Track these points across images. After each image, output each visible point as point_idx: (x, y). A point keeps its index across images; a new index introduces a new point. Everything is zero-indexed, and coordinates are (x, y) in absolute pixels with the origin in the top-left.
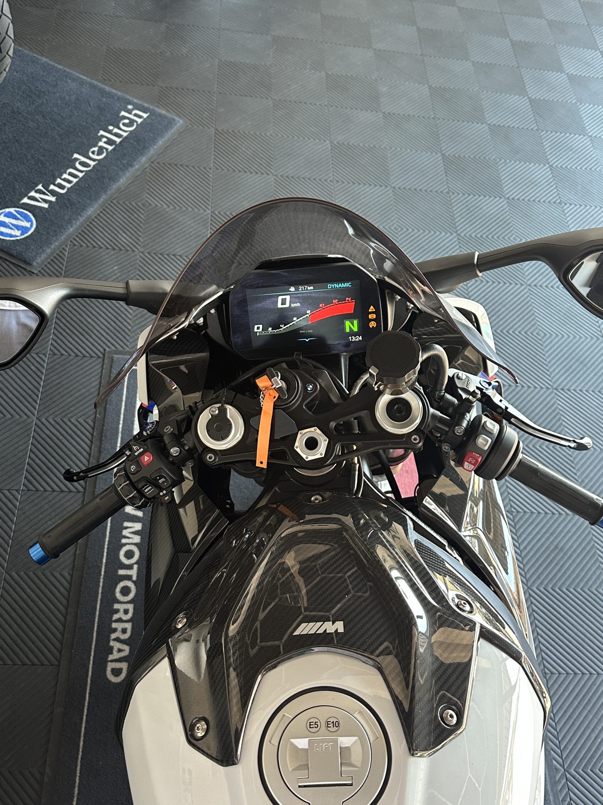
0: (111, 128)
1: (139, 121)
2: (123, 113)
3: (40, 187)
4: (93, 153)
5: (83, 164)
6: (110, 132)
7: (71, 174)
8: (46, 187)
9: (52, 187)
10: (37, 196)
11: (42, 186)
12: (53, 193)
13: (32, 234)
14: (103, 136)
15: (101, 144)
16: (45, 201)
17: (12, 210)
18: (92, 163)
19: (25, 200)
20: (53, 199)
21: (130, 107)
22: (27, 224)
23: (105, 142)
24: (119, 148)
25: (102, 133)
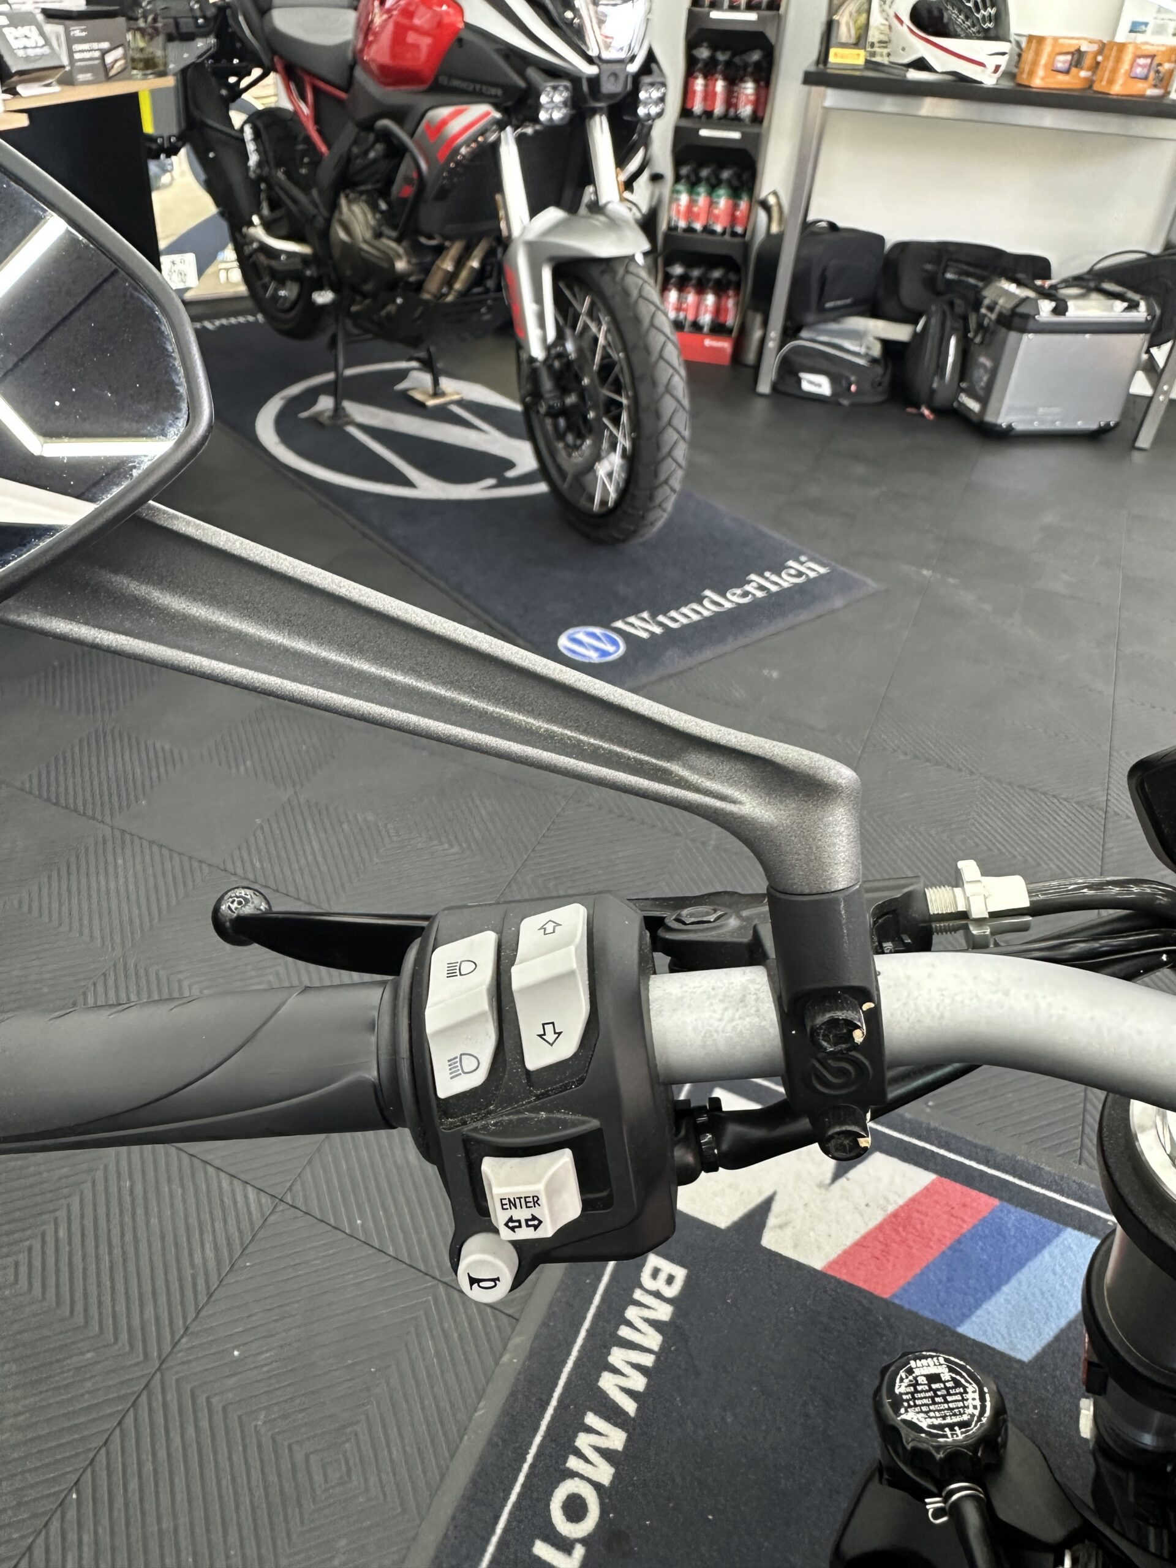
1: (812, 575)
2: (791, 563)
3: (645, 615)
5: (715, 603)
7: (693, 610)
9: (661, 618)
10: (638, 623)
11: (650, 614)
13: (614, 661)
16: (647, 630)
17: (598, 631)
18: (728, 605)
19: (619, 624)
20: (657, 630)
21: (803, 558)
22: (610, 648)
23: (754, 588)
24: (772, 596)
25: (753, 577)
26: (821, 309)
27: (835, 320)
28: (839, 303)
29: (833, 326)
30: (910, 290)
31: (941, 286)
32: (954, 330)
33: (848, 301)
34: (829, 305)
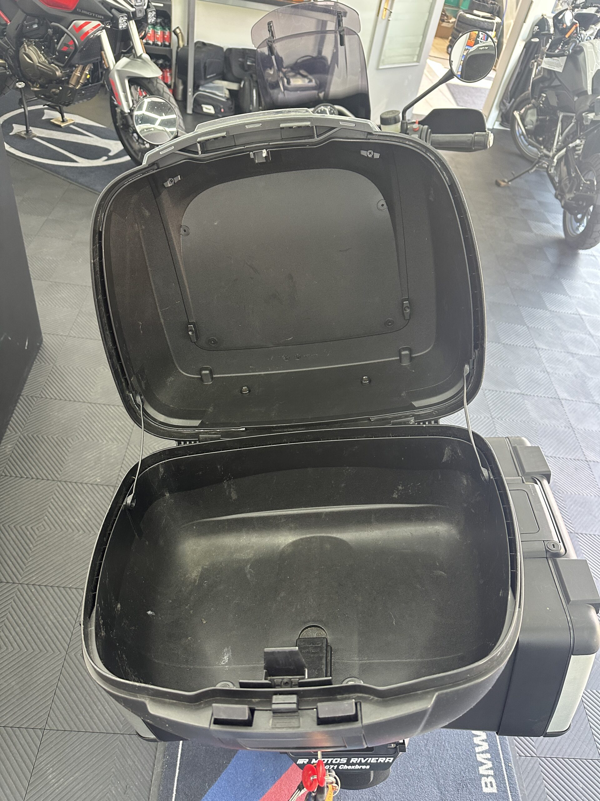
26: (206, 79)
27: (211, 82)
28: (212, 76)
29: (211, 85)
30: (236, 70)
31: (246, 68)
32: (254, 87)
33: (215, 75)
34: (208, 77)
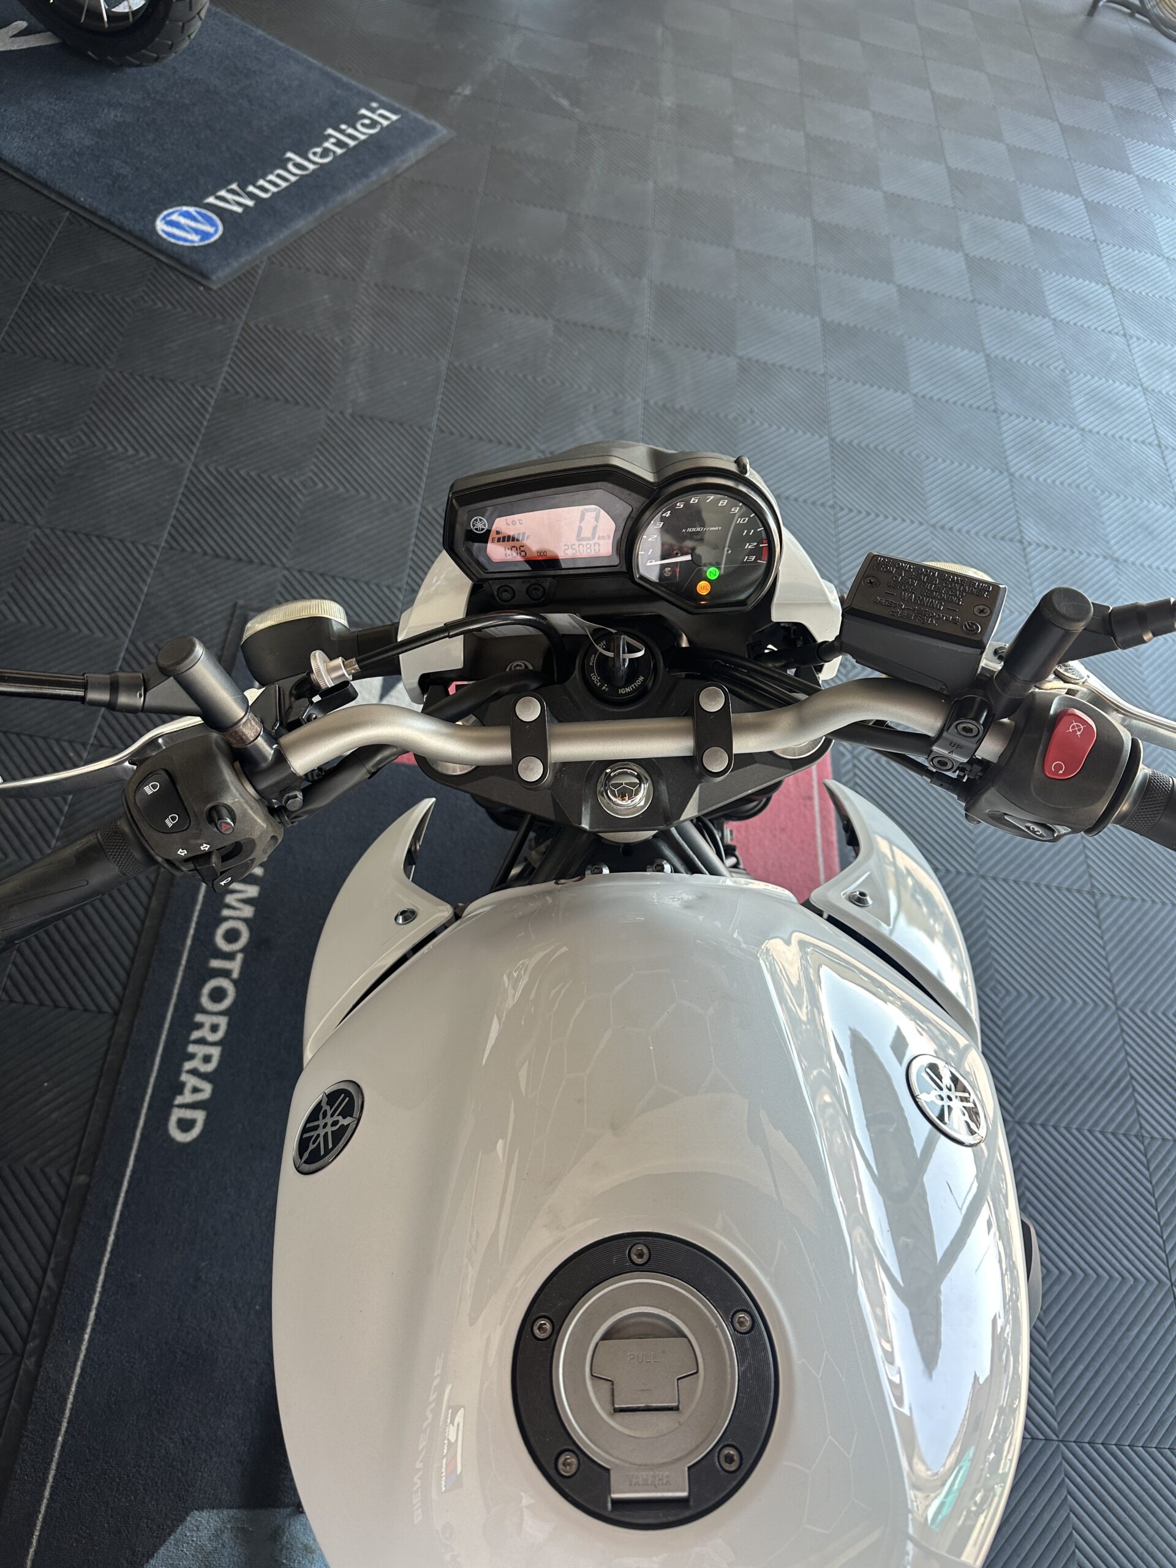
0: (343, 127)
1: (385, 123)
2: (363, 111)
3: (234, 186)
4: (315, 154)
5: (298, 166)
6: (342, 132)
7: (279, 176)
8: (243, 187)
9: (251, 188)
10: (229, 196)
11: (239, 186)
12: (251, 196)
13: (216, 242)
14: (330, 136)
15: (327, 145)
16: (239, 204)
17: (192, 210)
18: (311, 167)
19: (211, 200)
20: (250, 203)
21: (374, 105)
22: (209, 229)
23: (334, 144)
24: (350, 152)
25: (330, 131)
